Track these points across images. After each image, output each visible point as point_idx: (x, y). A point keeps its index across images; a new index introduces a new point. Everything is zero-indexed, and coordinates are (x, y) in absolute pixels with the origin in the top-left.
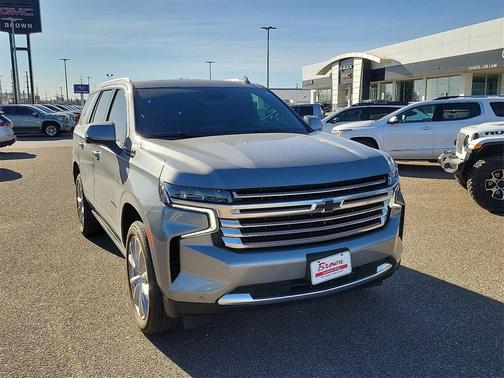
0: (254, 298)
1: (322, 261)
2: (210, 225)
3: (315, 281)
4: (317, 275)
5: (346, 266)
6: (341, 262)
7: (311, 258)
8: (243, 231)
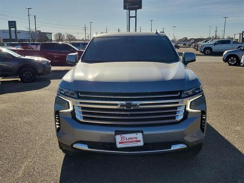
0: (89, 148)
1: (123, 136)
2: (69, 108)
3: (119, 146)
4: (120, 143)
5: (139, 141)
6: (136, 138)
7: (117, 133)
8: (83, 113)
